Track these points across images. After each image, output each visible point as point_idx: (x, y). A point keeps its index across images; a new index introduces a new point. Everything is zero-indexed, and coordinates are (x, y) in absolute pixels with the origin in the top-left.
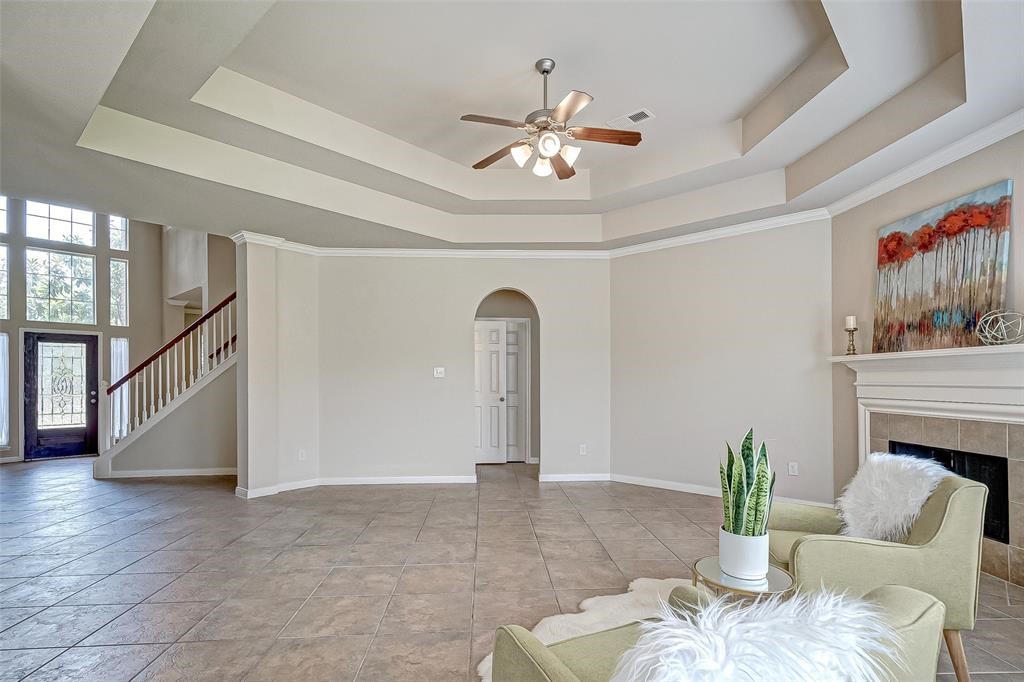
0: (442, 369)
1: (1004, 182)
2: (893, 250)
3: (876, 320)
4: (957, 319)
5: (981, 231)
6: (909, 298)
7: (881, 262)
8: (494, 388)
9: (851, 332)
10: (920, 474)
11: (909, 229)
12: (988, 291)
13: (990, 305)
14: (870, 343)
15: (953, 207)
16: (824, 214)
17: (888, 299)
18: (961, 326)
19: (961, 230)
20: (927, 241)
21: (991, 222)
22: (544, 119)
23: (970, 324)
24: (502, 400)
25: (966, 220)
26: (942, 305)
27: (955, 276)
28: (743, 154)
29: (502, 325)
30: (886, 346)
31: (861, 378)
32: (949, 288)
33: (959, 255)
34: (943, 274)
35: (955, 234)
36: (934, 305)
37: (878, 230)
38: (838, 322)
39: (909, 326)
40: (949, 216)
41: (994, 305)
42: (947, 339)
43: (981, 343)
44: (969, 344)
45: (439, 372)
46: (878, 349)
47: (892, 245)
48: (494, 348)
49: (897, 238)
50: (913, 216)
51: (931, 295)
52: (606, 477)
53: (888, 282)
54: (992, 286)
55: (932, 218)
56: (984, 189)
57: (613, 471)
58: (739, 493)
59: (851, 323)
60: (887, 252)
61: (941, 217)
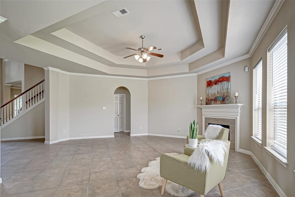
0: (105, 107)
1: (229, 73)
2: (210, 84)
3: (206, 98)
4: (221, 99)
5: (226, 82)
6: (213, 94)
7: (207, 86)
8: (116, 112)
9: (201, 100)
10: (218, 128)
11: (213, 80)
12: (227, 94)
13: (227, 96)
14: (205, 103)
15: (221, 77)
16: (196, 74)
17: (208, 94)
18: (222, 100)
19: (222, 81)
20: (216, 82)
21: (227, 80)
22: (143, 50)
23: (224, 100)
24: (118, 115)
25: (223, 79)
26: (219, 96)
27: (221, 90)
28: (181, 60)
29: (118, 96)
30: (208, 104)
31: (203, 110)
32: (220, 93)
33: (222, 86)
34: (219, 90)
35: (221, 82)
36: (217, 96)
37: (207, 79)
38: (198, 98)
39: (212, 100)
40: (220, 78)
41: (228, 96)
42: (219, 102)
43: (225, 104)
44: (223, 104)
45: (104, 108)
46: (207, 104)
47: (209, 83)
48: (116, 102)
49: (210, 81)
50: (213, 77)
51: (217, 93)
52: (147, 134)
53: (208, 90)
54: (227, 92)
55: (217, 78)
56: (226, 73)
57: (148, 133)
58: (193, 131)
59: (201, 98)
60: (208, 84)
61: (219, 78)
